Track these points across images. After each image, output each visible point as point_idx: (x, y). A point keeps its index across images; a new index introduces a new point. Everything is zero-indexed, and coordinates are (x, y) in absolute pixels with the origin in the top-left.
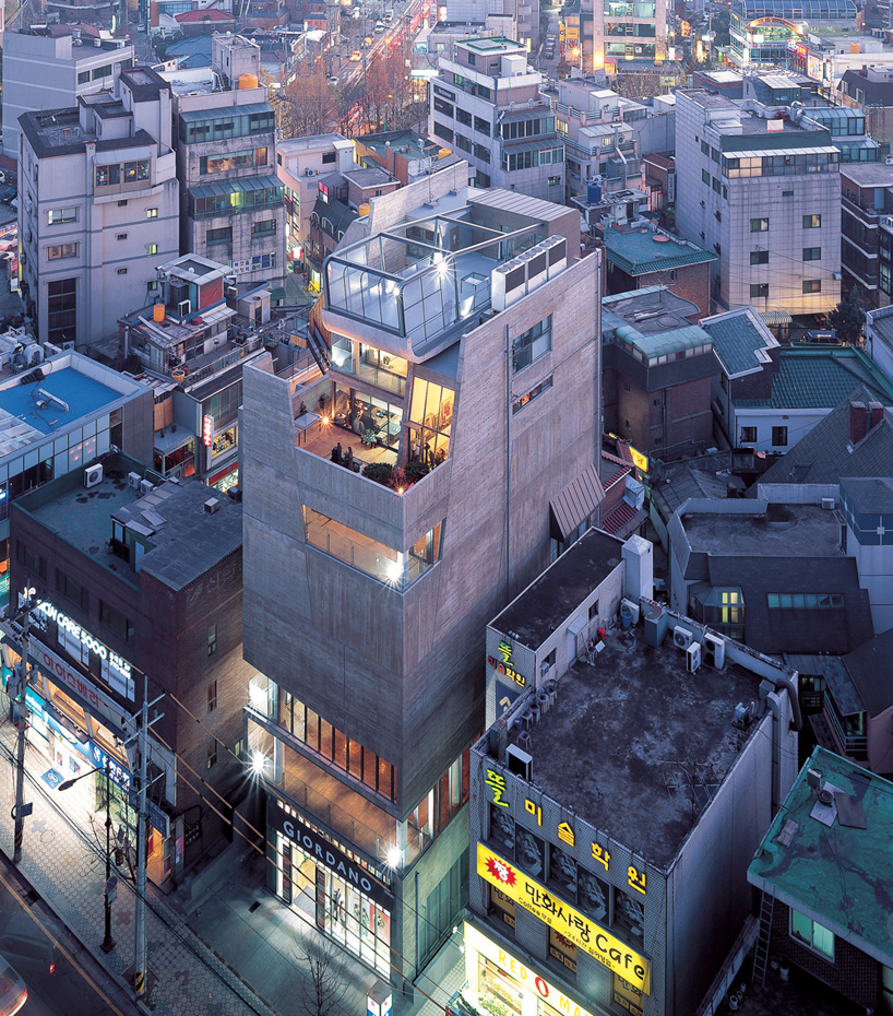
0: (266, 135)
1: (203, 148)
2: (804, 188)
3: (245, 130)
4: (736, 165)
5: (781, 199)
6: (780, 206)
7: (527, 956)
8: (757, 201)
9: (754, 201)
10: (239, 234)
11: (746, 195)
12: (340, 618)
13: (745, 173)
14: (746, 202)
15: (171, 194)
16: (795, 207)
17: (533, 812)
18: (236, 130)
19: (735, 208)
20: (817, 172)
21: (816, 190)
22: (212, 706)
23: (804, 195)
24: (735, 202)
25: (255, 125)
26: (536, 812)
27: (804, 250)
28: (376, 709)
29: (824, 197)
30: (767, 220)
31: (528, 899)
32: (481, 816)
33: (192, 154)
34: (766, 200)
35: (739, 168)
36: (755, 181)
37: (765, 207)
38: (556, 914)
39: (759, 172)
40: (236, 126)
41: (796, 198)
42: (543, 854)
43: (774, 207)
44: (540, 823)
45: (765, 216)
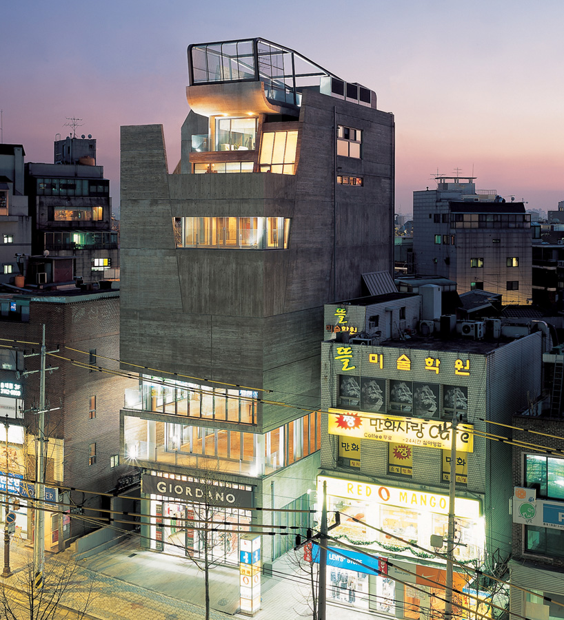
0: (103, 198)
1: (51, 200)
2: (507, 238)
3: (86, 192)
4: (461, 219)
5: (491, 245)
6: (491, 249)
7: (370, 479)
8: (475, 245)
9: (473, 245)
10: (81, 265)
11: (468, 241)
12: (208, 294)
13: (467, 225)
14: (468, 245)
15: (25, 226)
16: (502, 251)
17: (376, 361)
18: (78, 191)
19: (461, 249)
20: (515, 228)
21: (515, 240)
22: (92, 415)
23: (507, 243)
24: (460, 245)
25: (93, 189)
26: (379, 361)
27: (508, 282)
28: (239, 354)
29: (521, 245)
30: (482, 260)
31: (372, 430)
32: (331, 390)
33: (41, 203)
34: (482, 245)
35: (463, 221)
36: (474, 231)
37: (481, 250)
38: (395, 429)
39: (476, 225)
40: (78, 186)
41: (502, 245)
42: (384, 390)
43: (487, 250)
44: (381, 367)
45: (481, 256)
